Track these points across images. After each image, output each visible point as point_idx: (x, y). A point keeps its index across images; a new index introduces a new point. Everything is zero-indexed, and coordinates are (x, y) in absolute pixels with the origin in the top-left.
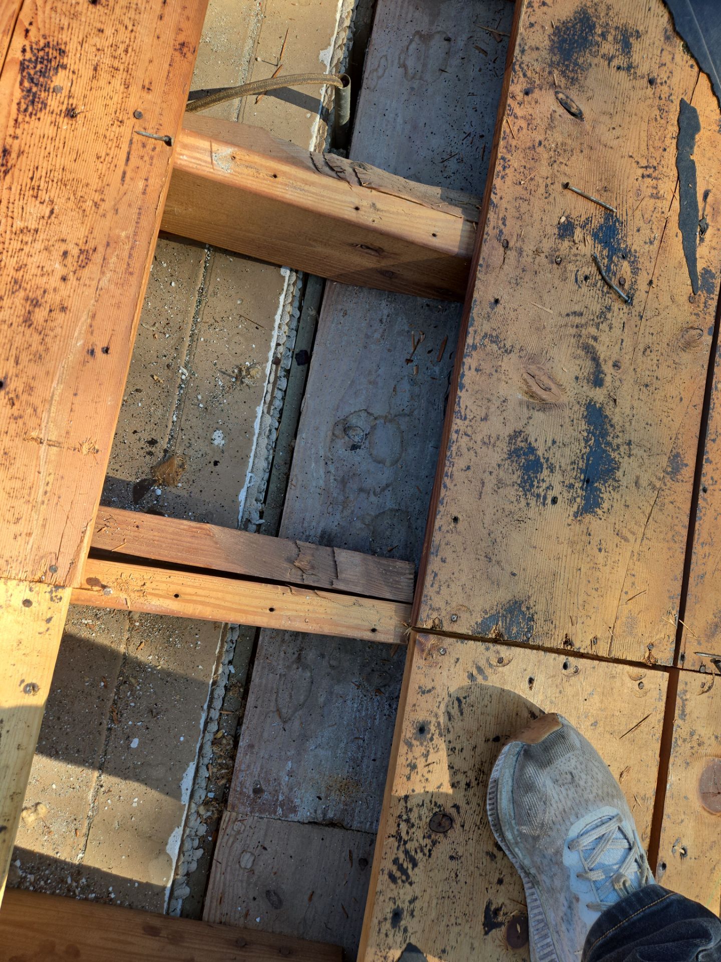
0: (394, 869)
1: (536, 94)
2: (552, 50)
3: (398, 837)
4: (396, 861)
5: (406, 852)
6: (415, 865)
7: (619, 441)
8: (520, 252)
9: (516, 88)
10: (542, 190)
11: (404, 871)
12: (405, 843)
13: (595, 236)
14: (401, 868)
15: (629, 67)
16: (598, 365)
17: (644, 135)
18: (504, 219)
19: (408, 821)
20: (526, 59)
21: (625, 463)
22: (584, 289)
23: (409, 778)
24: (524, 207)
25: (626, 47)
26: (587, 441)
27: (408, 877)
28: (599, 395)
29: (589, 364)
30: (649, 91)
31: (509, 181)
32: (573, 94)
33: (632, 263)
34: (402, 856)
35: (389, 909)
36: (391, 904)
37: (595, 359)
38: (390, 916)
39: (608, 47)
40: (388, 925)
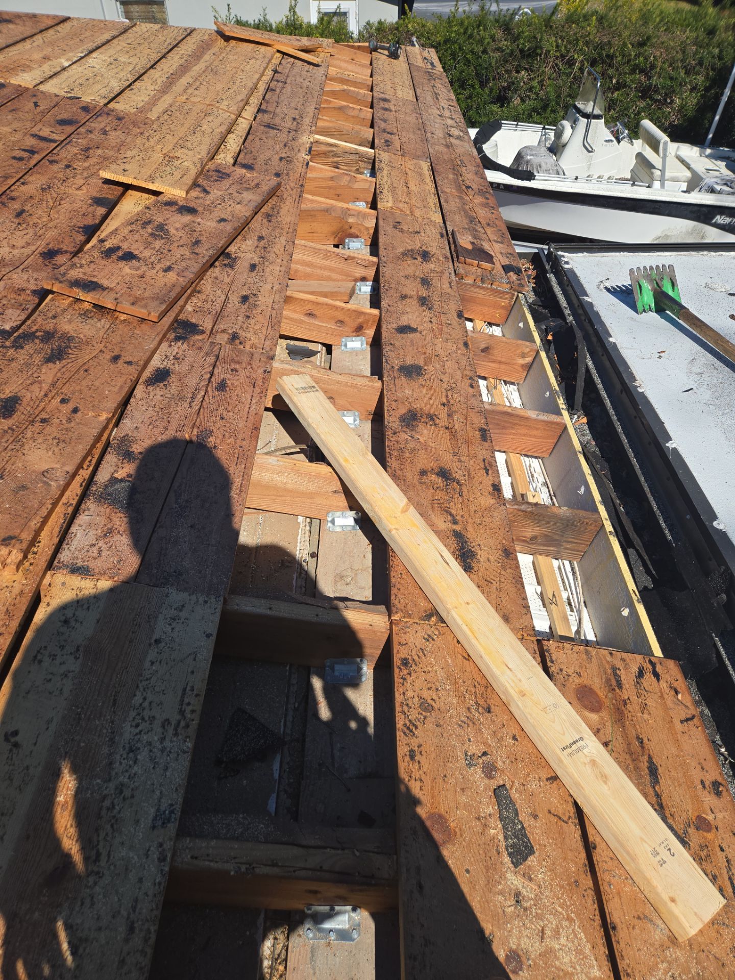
0: (405, 729)
1: (398, 434)
2: (400, 422)
3: (403, 712)
4: (405, 725)
5: (410, 721)
6: (416, 728)
7: (474, 544)
8: (405, 480)
9: (389, 433)
10: (409, 461)
11: (411, 731)
12: (408, 716)
13: (437, 474)
14: (408, 728)
15: (435, 425)
16: (453, 517)
17: (449, 444)
18: (395, 471)
19: (407, 705)
20: (391, 425)
21: (479, 552)
22: (438, 492)
23: (403, 684)
24: (402, 467)
25: (432, 419)
26: (457, 544)
27: (414, 734)
28: (458, 528)
29: (449, 517)
30: (447, 431)
31: (393, 459)
32: (414, 433)
33: (457, 483)
34: (408, 723)
35: (406, 749)
36: (407, 747)
37: (451, 515)
38: (408, 753)
39: (424, 419)
40: (407, 759)
